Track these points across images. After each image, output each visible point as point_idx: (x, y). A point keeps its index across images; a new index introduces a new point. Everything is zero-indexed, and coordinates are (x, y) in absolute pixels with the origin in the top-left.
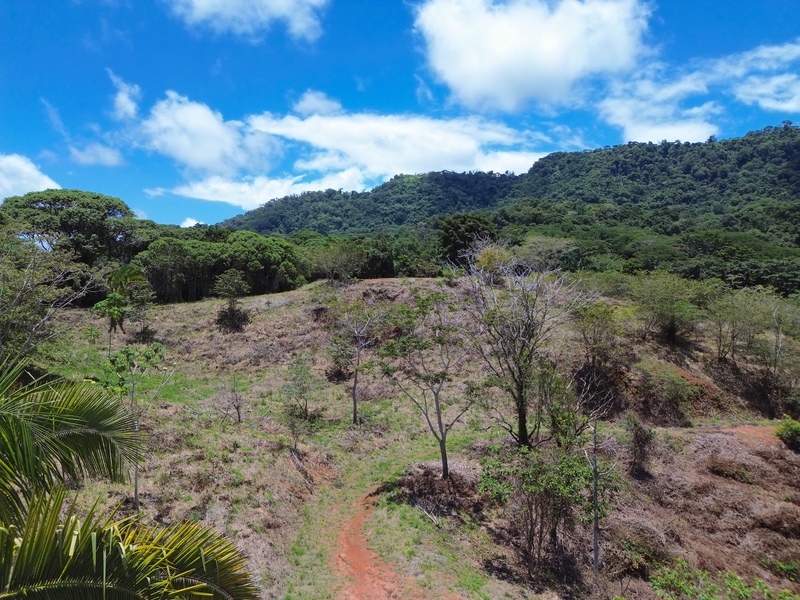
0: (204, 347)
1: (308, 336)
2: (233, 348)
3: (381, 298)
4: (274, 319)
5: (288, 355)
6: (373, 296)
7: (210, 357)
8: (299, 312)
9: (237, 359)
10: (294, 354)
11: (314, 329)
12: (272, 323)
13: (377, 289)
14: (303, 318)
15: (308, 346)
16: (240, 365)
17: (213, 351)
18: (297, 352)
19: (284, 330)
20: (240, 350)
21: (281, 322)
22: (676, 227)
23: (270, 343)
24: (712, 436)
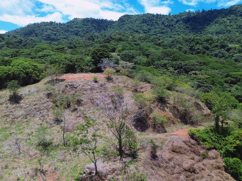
0: (4, 111)
1: (45, 105)
2: (16, 112)
3: (72, 88)
4: (32, 98)
5: (38, 113)
6: (69, 87)
7: (7, 116)
8: (41, 95)
9: (18, 117)
10: (41, 113)
11: (47, 101)
12: (31, 100)
13: (70, 84)
14: (43, 97)
15: (46, 109)
16: (19, 119)
17: (8, 114)
18: (42, 111)
19: (36, 102)
20: (20, 112)
21: (35, 99)
22: (159, 43)
23: (31, 108)
24: (172, 137)
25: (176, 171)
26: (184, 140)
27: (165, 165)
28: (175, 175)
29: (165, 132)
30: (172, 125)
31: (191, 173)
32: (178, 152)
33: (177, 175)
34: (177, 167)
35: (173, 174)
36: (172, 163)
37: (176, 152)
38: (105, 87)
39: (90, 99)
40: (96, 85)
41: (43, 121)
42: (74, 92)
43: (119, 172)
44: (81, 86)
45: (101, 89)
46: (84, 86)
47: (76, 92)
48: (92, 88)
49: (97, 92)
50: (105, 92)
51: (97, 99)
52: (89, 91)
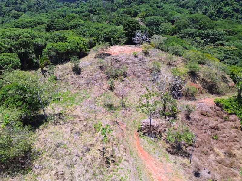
0: (71, 80)
1: (99, 76)
2: (79, 80)
3: (116, 61)
4: (88, 70)
5: (95, 82)
6: (114, 60)
7: (74, 84)
8: (94, 67)
9: (82, 84)
11: (100, 73)
13: (115, 58)
14: (96, 69)
15: (100, 79)
16: (83, 86)
17: (74, 82)
18: (98, 81)
19: (92, 73)
20: (82, 81)
21: (90, 71)
22: (183, 4)
23: (89, 78)
24: (201, 104)
25: (204, 128)
26: (211, 106)
27: (196, 123)
28: (203, 131)
29: (195, 100)
30: (200, 94)
31: (215, 130)
32: (206, 116)
33: (204, 130)
34: (205, 125)
35: (202, 130)
36: (201, 123)
37: (204, 115)
38: (143, 61)
39: (133, 72)
40: (136, 59)
41: (100, 88)
42: (118, 65)
43: (165, 126)
44: (123, 60)
45: (140, 63)
46: (126, 60)
47: (120, 65)
48: (133, 62)
49: (138, 66)
50: (144, 65)
51: (138, 71)
52: (131, 65)
